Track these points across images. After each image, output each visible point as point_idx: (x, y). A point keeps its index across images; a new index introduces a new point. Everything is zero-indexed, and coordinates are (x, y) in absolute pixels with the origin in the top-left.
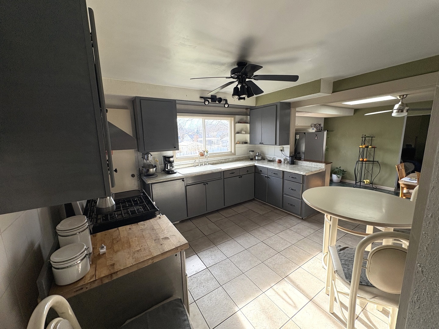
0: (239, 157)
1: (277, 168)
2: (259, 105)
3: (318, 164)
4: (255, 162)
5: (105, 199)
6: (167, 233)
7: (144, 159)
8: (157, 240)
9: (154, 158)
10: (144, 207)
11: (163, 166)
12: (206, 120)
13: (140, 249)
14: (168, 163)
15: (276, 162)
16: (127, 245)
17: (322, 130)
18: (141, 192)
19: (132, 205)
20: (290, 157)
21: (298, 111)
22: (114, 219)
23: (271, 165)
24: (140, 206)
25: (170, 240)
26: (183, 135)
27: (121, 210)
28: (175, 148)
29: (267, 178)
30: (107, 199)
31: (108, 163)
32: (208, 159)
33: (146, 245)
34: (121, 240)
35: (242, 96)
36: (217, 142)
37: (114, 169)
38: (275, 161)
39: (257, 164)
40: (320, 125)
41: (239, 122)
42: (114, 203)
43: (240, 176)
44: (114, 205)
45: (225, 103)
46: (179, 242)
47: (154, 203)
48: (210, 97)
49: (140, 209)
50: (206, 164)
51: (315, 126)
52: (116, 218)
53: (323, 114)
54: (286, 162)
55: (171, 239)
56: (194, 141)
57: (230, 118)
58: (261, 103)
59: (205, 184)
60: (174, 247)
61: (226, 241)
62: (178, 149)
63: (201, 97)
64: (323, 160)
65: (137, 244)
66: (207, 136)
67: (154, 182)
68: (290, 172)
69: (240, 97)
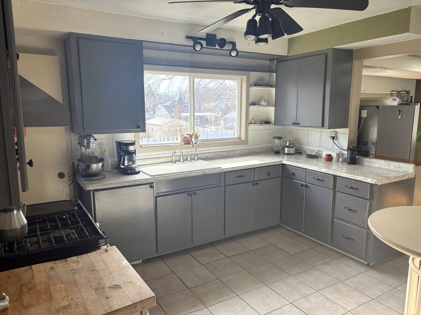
0: (253, 149)
1: (324, 170)
2: (294, 53)
3: (401, 164)
4: (284, 157)
5: (10, 215)
6: (118, 279)
7: (81, 146)
8: (99, 289)
9: (100, 145)
10: (80, 232)
11: (116, 159)
12: (196, 80)
13: (68, 303)
14: (126, 155)
15: (322, 159)
16: (46, 296)
17: (411, 102)
18: (74, 203)
19: (57, 228)
20: (349, 151)
21: (366, 67)
22: (24, 250)
23: (313, 164)
24: (71, 229)
25: (122, 290)
26: (154, 106)
27: (37, 236)
28: (138, 127)
29: (303, 188)
30: (13, 214)
31: (16, 148)
32: (197, 150)
33: (80, 297)
34: (35, 287)
35: (262, 37)
36: (215, 121)
37: (27, 161)
38: (321, 157)
39: (286, 161)
40: (408, 92)
41: (256, 85)
42: (25, 221)
43: (254, 182)
44: (25, 225)
45: (231, 47)
46: (139, 293)
47: (98, 224)
48: (205, 37)
49: (71, 234)
50: (194, 159)
51: (398, 94)
52: (28, 249)
53: (413, 72)
54: (340, 160)
55: (124, 288)
56: (173, 117)
57: (239, 77)
58: (298, 51)
59: (191, 195)
60: (130, 303)
61: (225, 299)
62: (144, 130)
63: (188, 37)
64: (412, 158)
65: (64, 295)
66: (197, 108)
67: (98, 188)
68: (347, 177)
69: (259, 37)
